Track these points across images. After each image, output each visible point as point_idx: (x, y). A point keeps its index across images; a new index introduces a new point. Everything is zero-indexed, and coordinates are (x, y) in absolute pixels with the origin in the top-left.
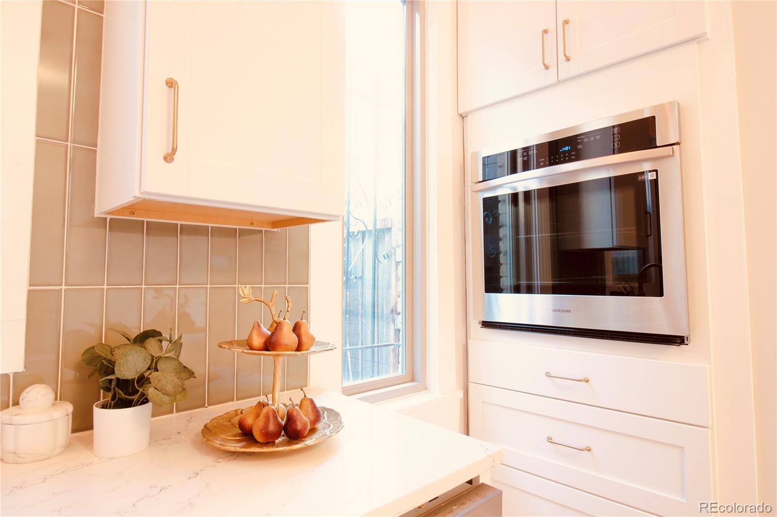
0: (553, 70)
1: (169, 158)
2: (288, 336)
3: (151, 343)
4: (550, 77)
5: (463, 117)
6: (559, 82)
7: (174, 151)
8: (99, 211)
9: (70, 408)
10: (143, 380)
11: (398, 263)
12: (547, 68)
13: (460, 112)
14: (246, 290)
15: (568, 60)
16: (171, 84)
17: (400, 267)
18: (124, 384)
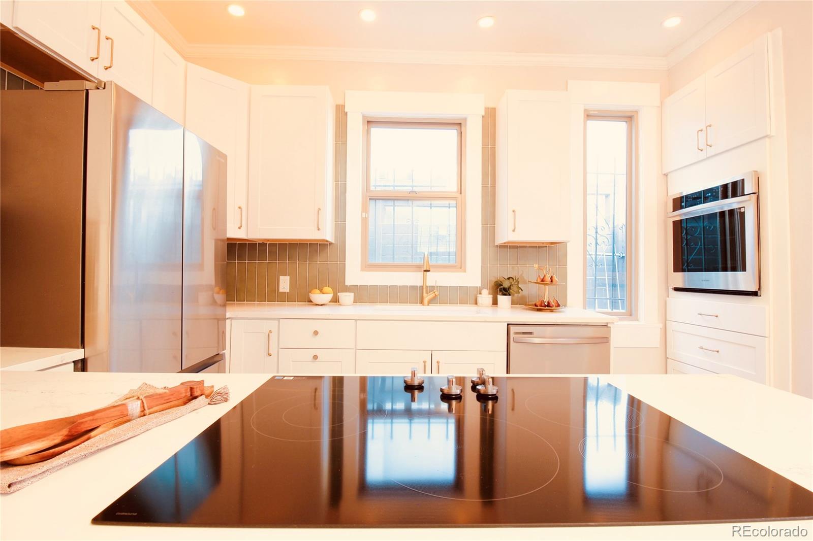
0: (704, 152)
1: (514, 231)
2: (548, 279)
3: (511, 279)
4: (702, 155)
5: (666, 175)
7: (515, 229)
8: (496, 244)
9: (492, 296)
10: (509, 288)
12: (701, 151)
13: (664, 173)
14: (536, 266)
15: (710, 147)
16: (514, 211)
18: (505, 289)
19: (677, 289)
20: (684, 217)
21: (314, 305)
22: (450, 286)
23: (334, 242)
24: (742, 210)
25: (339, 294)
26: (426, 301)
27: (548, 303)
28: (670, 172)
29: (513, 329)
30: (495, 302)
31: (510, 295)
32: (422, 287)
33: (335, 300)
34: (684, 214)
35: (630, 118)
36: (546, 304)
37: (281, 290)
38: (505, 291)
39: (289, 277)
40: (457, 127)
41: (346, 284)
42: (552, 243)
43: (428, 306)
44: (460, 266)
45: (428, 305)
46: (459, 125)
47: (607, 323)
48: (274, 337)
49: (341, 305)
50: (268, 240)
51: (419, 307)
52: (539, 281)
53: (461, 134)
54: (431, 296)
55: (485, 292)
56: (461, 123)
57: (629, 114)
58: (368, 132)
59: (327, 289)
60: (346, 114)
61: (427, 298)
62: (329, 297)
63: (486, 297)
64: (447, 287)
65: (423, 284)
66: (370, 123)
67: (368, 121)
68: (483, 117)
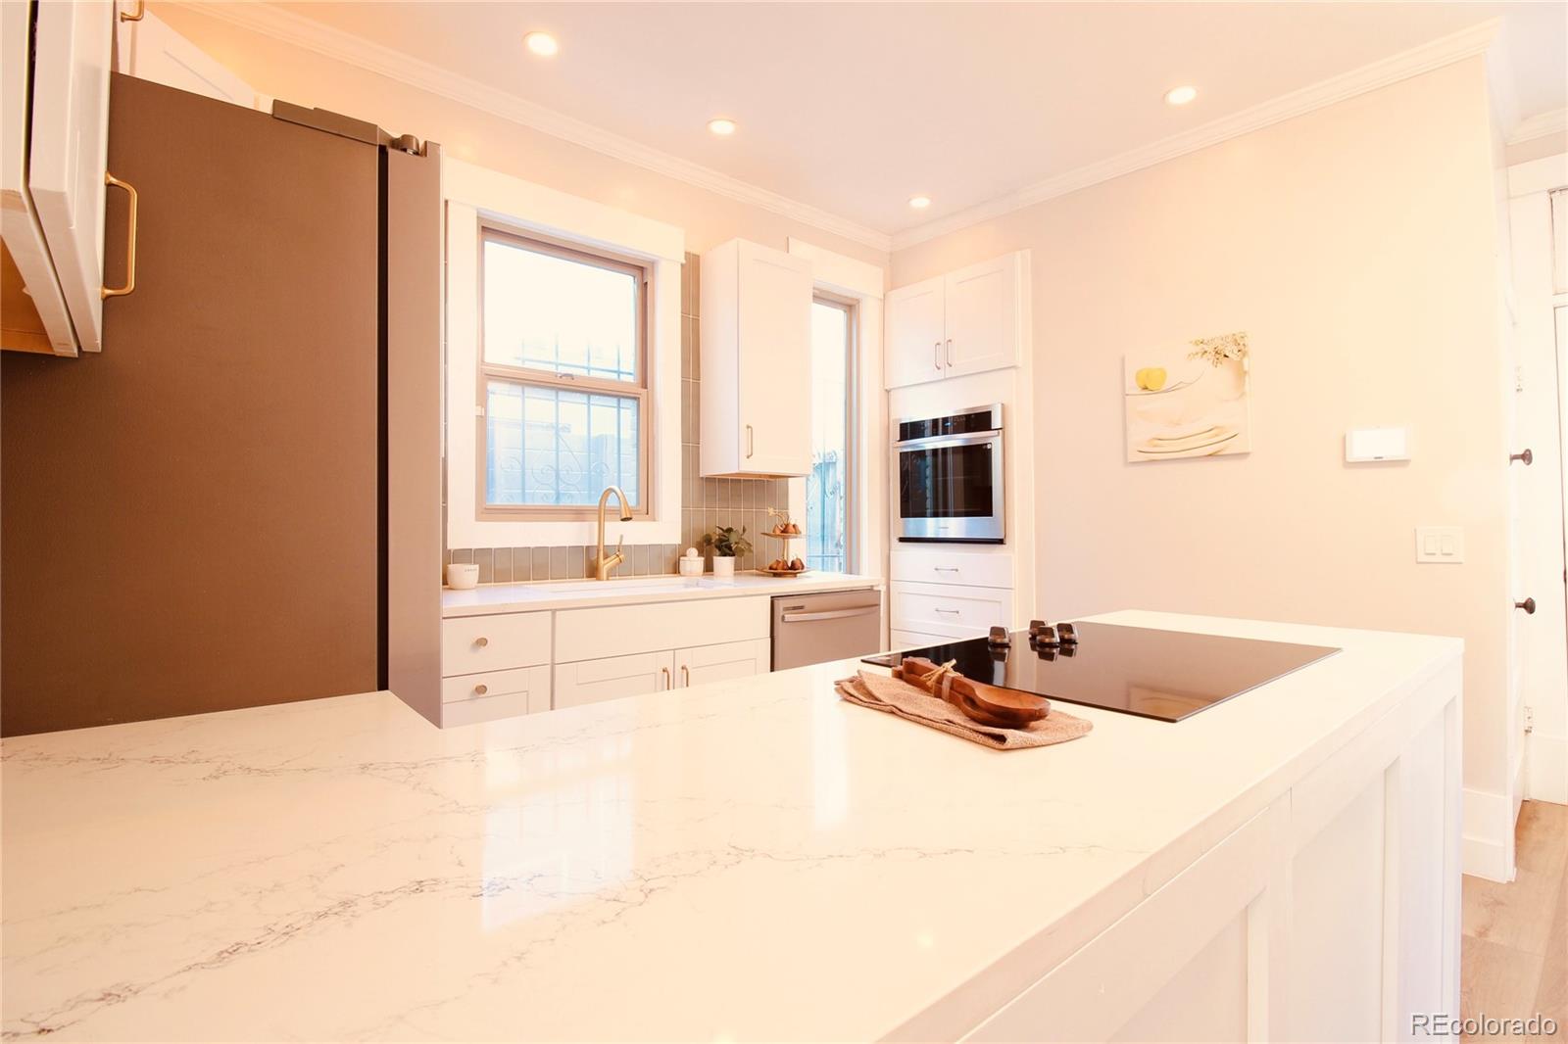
0: (942, 371)
1: (749, 457)
4: (940, 375)
5: (888, 391)
6: (946, 379)
8: (703, 477)
9: (703, 559)
11: (841, 498)
12: (939, 368)
13: (885, 389)
14: (771, 510)
15: (950, 366)
17: (843, 499)
19: (902, 540)
20: (909, 450)
24: (989, 447)
26: (604, 573)
27: (793, 563)
28: (894, 389)
29: (781, 604)
30: (709, 568)
31: (733, 555)
32: (598, 547)
34: (910, 446)
35: (850, 307)
36: (790, 565)
38: (726, 549)
40: (637, 273)
41: (449, 547)
42: (771, 476)
43: (607, 582)
44: (647, 509)
45: (608, 579)
46: (641, 271)
47: (872, 586)
51: (593, 584)
52: (778, 532)
53: (644, 287)
54: (612, 561)
55: (693, 552)
56: (642, 268)
57: (850, 302)
61: (605, 566)
63: (694, 561)
65: (599, 543)
66: (488, 230)
67: (483, 227)
68: (682, 265)
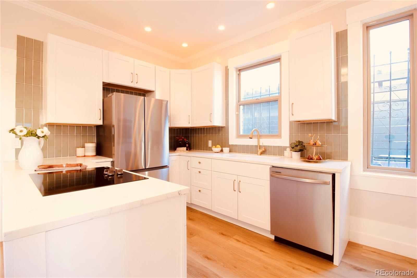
21: (213, 152)
22: (273, 146)
23: (225, 126)
25: (223, 148)
26: (259, 153)
33: (222, 151)
37: (209, 146)
39: (211, 141)
41: (229, 144)
43: (260, 156)
48: (189, 163)
49: (224, 153)
50: (205, 127)
51: (255, 155)
54: (261, 150)
55: (288, 149)
56: (280, 59)
58: (239, 75)
59: (218, 146)
60: (228, 69)
62: (220, 149)
64: (272, 146)
65: (258, 145)
66: (240, 70)
